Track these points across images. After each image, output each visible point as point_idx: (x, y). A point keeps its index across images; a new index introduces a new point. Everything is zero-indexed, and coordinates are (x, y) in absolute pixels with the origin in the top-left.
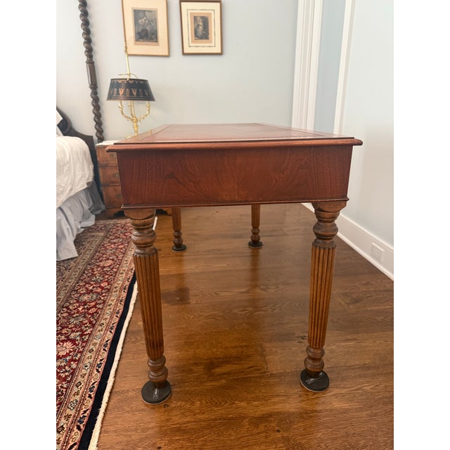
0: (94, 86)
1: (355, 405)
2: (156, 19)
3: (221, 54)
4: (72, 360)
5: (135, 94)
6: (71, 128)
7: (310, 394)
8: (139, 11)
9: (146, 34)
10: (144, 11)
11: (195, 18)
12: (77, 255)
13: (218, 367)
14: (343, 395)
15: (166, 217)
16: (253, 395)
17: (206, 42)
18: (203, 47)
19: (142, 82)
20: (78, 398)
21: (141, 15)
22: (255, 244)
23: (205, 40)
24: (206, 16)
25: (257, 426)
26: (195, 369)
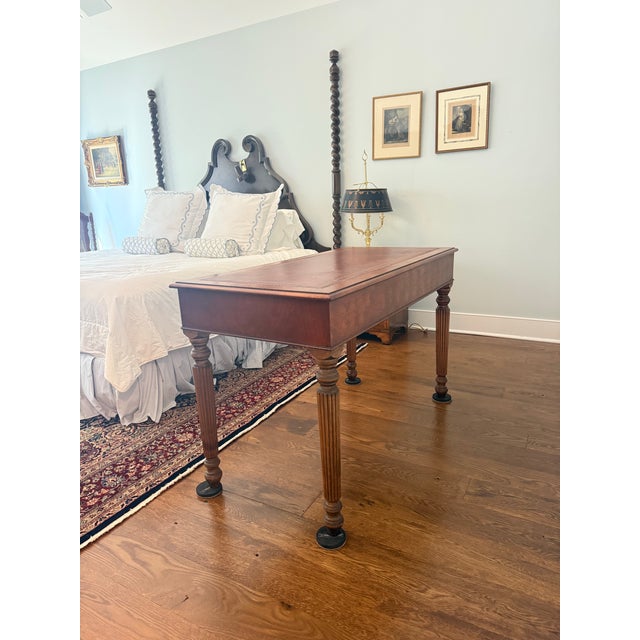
0: (337, 196)
1: (341, 573)
2: (408, 117)
3: (486, 147)
4: (182, 447)
5: (363, 206)
6: (313, 239)
7: (314, 545)
8: (390, 111)
9: (395, 135)
10: (395, 110)
11: (455, 108)
12: (261, 366)
13: (269, 493)
14: (342, 561)
15: (380, 345)
16: (269, 524)
17: (467, 136)
18: (463, 141)
19: (374, 192)
20: (163, 471)
21: (392, 114)
22: (441, 397)
23: (465, 134)
24: (468, 104)
25: (247, 544)
26: (251, 486)
